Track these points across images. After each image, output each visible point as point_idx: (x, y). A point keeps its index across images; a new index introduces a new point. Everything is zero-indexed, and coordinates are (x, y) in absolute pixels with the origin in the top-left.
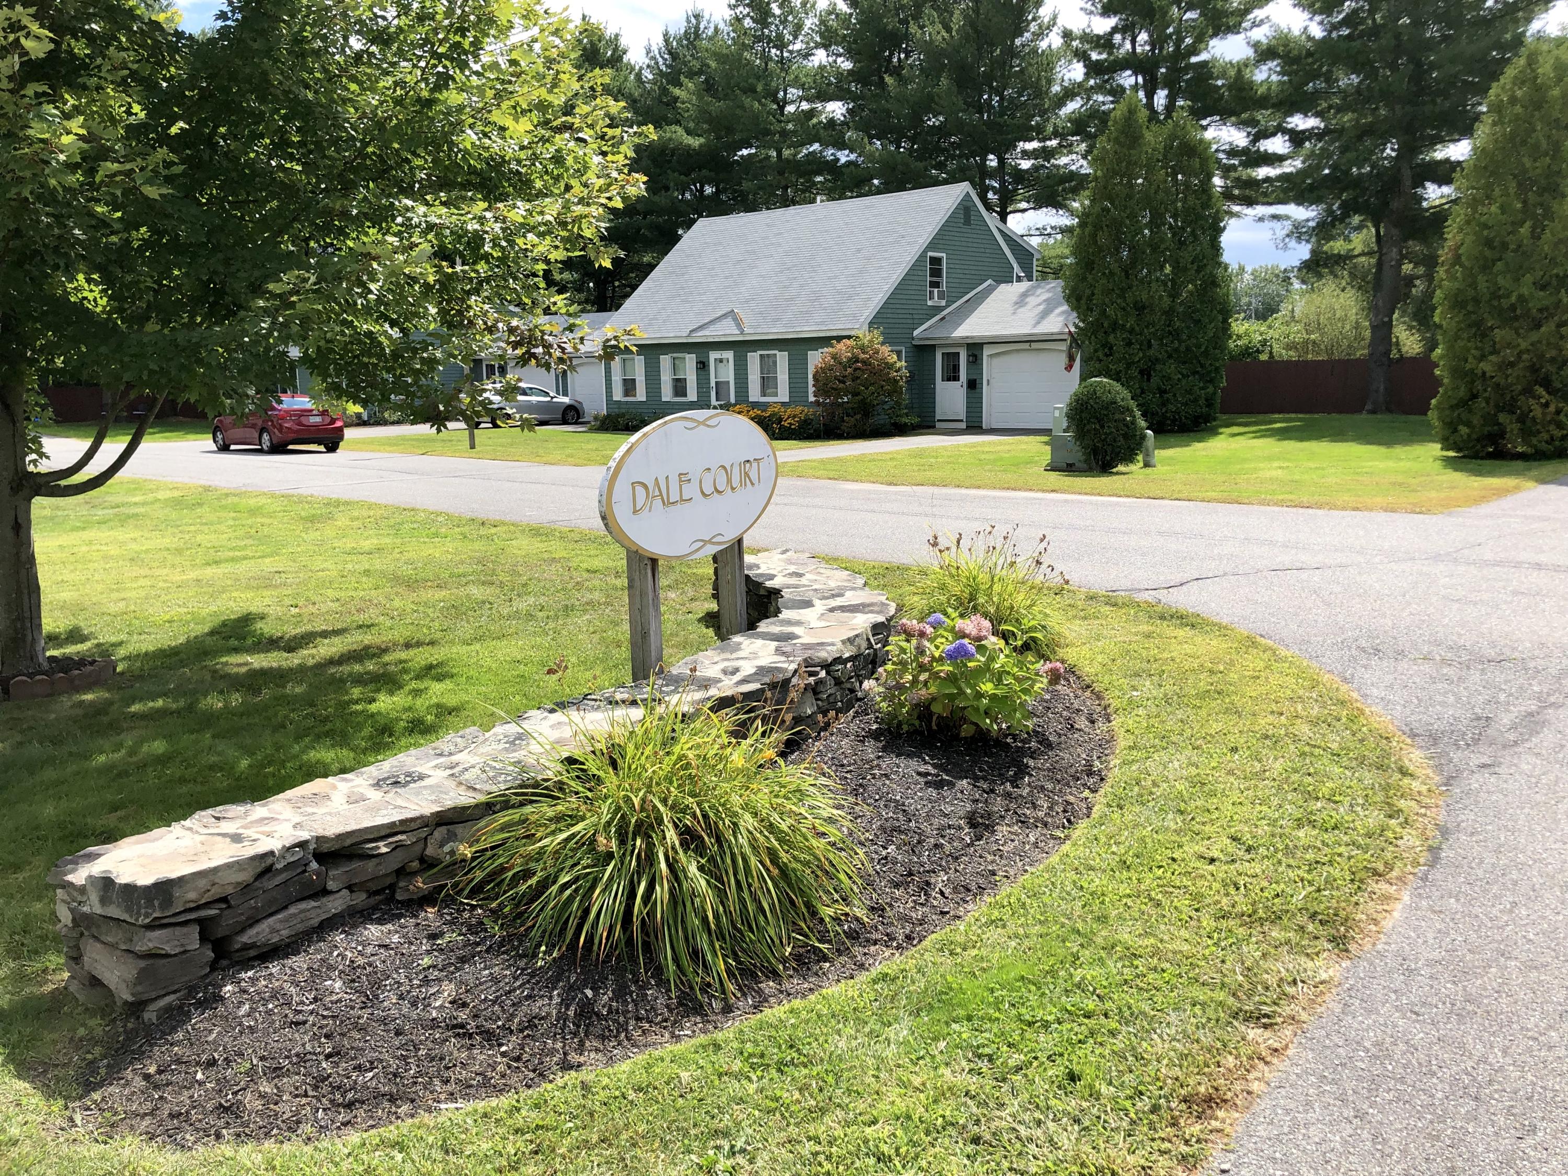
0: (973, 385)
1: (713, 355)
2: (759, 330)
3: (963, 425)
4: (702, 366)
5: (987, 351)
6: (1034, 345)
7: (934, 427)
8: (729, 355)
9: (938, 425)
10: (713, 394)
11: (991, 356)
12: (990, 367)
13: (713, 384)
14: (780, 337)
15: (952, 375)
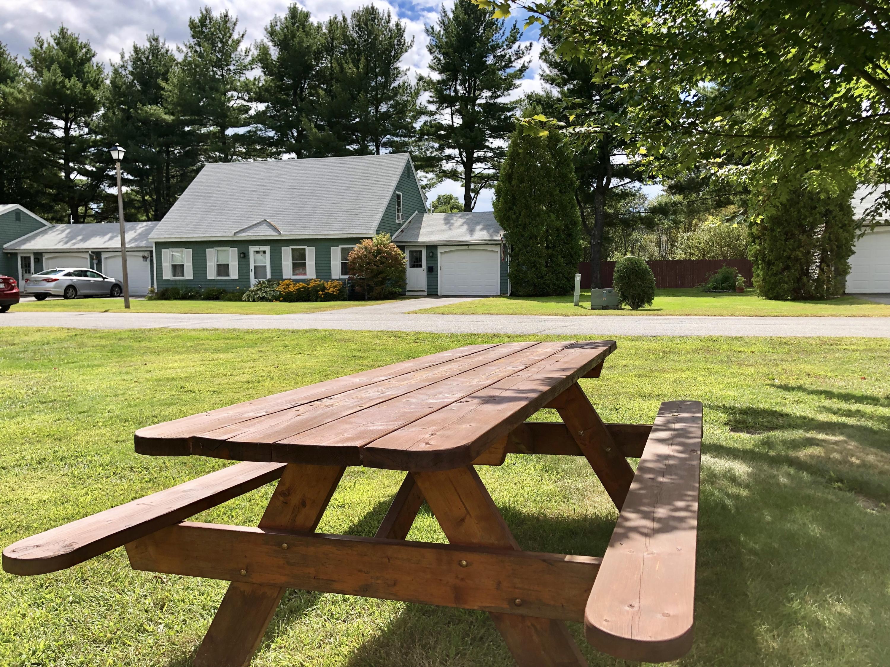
0: (432, 270)
1: (252, 249)
2: (293, 233)
3: (425, 294)
4: (244, 257)
5: (440, 250)
6: (471, 247)
7: (405, 295)
8: (267, 248)
9: (407, 293)
10: (252, 274)
11: (441, 253)
12: (442, 260)
13: (252, 267)
14: (311, 237)
15: (416, 263)
